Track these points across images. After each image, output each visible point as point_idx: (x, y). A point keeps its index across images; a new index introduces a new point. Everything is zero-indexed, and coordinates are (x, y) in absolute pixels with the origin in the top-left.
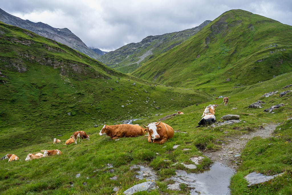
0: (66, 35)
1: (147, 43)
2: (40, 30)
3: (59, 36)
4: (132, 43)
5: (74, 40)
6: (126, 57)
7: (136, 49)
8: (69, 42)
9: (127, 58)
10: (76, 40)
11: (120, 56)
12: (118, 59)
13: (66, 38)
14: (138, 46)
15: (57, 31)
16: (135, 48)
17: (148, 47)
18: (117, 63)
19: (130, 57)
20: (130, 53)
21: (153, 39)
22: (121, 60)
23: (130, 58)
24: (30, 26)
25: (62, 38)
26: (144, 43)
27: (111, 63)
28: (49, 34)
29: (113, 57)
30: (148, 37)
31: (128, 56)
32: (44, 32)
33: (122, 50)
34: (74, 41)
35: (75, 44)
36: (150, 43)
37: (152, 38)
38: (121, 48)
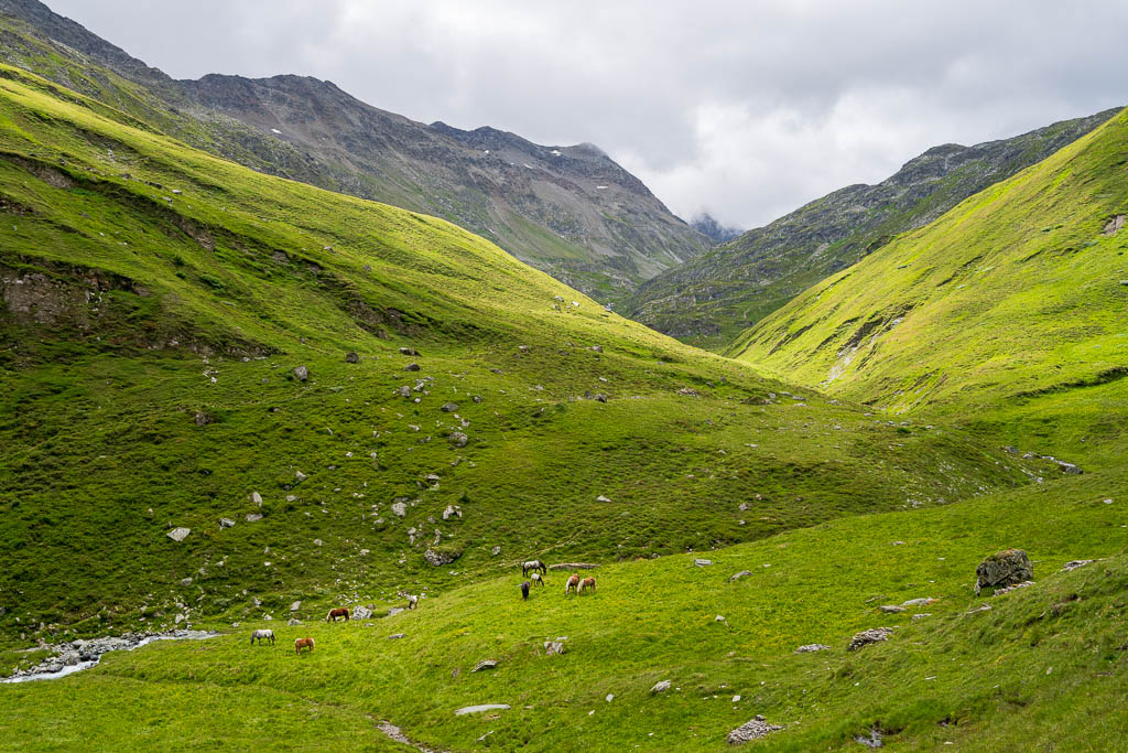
0: (583, 172)
1: (926, 181)
2: (475, 158)
3: (556, 176)
4: (855, 187)
5: (616, 188)
6: (812, 252)
7: (863, 214)
8: (590, 198)
9: (816, 254)
10: (625, 191)
11: (785, 249)
12: (773, 263)
13: (582, 183)
14: (874, 200)
15: (550, 155)
16: (859, 209)
17: (924, 201)
18: (765, 282)
19: (831, 252)
20: (834, 230)
21: (958, 160)
22: (787, 267)
23: (829, 258)
24: (441, 144)
25: (566, 186)
26: (909, 180)
27: (737, 283)
28: (512, 171)
29: (757, 255)
30: (931, 152)
31: (824, 247)
32: (490, 164)
33: (802, 218)
34: (618, 195)
35: (615, 206)
36: (938, 179)
37: (951, 155)
38: (799, 212)
